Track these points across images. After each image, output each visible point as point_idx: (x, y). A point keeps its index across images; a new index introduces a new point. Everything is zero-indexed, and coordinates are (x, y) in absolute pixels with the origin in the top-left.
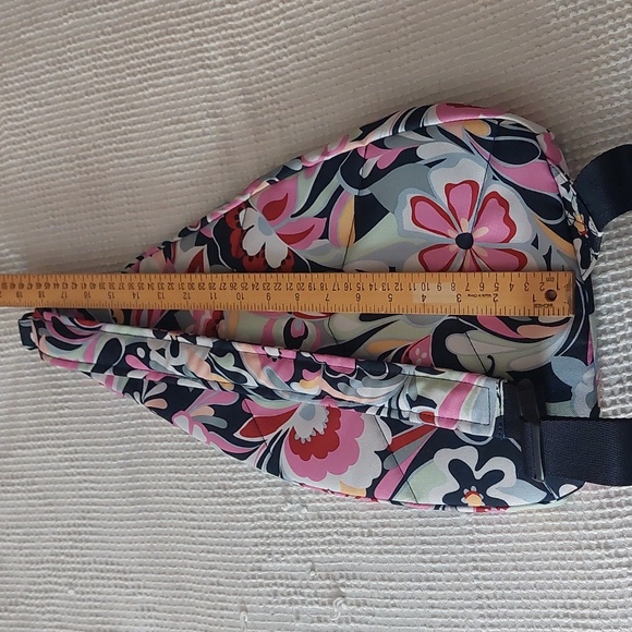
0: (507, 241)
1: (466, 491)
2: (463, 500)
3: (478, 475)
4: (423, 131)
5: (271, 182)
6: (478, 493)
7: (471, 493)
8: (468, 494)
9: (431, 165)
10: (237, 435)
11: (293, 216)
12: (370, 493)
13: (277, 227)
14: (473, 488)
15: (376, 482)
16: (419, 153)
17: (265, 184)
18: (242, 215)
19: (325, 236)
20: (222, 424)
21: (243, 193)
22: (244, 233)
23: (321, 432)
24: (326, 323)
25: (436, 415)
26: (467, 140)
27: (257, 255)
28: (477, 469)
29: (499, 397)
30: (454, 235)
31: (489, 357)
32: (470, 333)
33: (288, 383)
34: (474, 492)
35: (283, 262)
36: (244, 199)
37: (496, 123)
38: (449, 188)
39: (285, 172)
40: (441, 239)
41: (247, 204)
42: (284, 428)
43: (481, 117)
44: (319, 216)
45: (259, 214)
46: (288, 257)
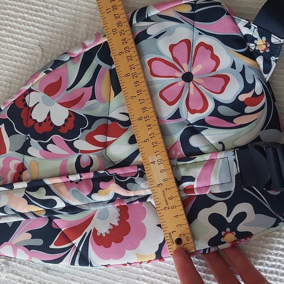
0: (215, 70)
1: (223, 233)
2: (222, 240)
3: (229, 220)
4: (149, 20)
5: (47, 72)
6: (231, 232)
7: (227, 233)
8: (225, 235)
9: (157, 37)
10: (52, 246)
11: (67, 90)
12: (159, 256)
13: (58, 99)
14: (228, 230)
15: (161, 246)
16: (149, 32)
17: (43, 74)
18: (27, 98)
19: (93, 97)
20: (39, 242)
21: (26, 84)
22: (31, 109)
23: (116, 224)
24: (104, 152)
25: (195, 187)
26: (178, 17)
27: (45, 121)
28: (228, 215)
29: (235, 161)
30: (180, 75)
31: (220, 143)
32: (203, 133)
33: (89, 196)
34: (229, 232)
35: (66, 120)
36: (27, 88)
37: (194, 3)
38: (172, 47)
39: (57, 63)
40: (172, 80)
41: (30, 91)
42: (87, 230)
43: (184, 2)
44: (87, 86)
45: (42, 94)
46: (70, 116)
